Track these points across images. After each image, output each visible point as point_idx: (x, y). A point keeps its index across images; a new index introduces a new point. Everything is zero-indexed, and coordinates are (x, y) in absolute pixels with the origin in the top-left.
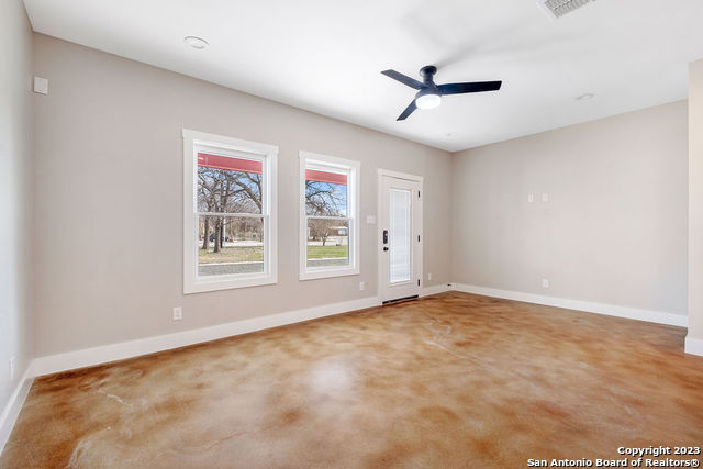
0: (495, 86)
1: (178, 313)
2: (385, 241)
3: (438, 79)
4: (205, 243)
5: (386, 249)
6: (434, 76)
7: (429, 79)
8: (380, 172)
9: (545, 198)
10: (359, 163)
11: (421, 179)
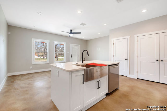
0: (80, 33)
1: (31, 67)
2: (71, 56)
3: (73, 32)
4: (44, 57)
5: (71, 58)
6: (72, 31)
7: (71, 32)
8: (70, 44)
9: (99, 49)
10: (66, 43)
11: (79, 45)
